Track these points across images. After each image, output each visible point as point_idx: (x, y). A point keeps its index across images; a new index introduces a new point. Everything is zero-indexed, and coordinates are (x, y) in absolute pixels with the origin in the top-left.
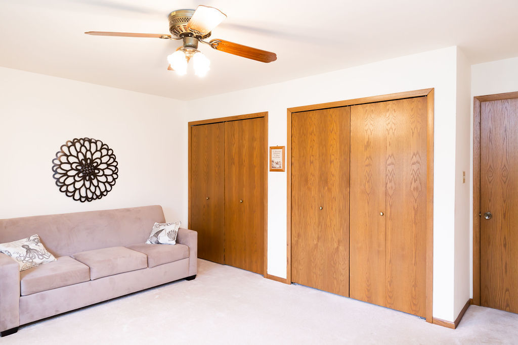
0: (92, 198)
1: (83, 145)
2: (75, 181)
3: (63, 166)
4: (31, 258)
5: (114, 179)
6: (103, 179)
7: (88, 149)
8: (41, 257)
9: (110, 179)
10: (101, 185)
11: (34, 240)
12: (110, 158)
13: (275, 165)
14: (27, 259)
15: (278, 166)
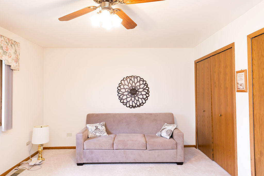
0: (135, 107)
1: (131, 80)
2: (127, 97)
3: (122, 90)
4: (95, 133)
5: (147, 97)
6: (141, 97)
7: (133, 81)
8: (100, 133)
9: (145, 97)
10: (140, 100)
11: (101, 124)
12: (145, 85)
13: (239, 87)
14: (94, 133)
15: (241, 87)
